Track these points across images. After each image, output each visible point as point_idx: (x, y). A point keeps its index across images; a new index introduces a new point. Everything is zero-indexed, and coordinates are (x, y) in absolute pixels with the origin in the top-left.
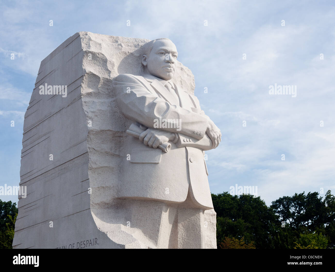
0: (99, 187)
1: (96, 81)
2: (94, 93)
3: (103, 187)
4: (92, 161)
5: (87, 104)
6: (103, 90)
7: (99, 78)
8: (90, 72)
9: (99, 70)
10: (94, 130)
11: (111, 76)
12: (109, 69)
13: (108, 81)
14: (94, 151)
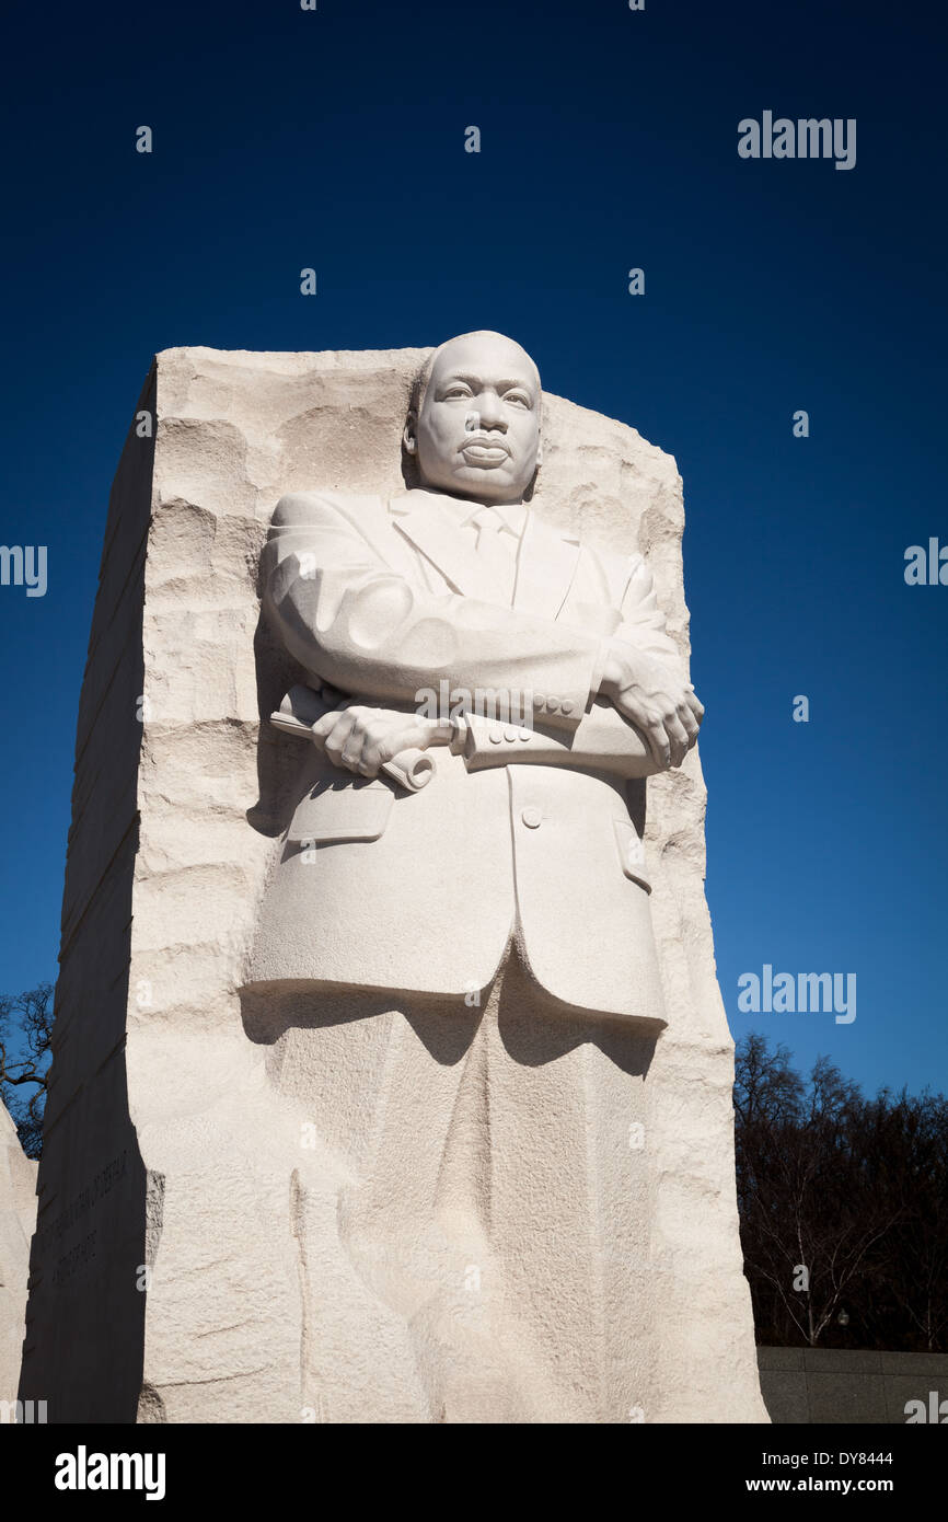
0: (167, 948)
1: (204, 533)
2: (195, 579)
3: (188, 947)
4: (152, 845)
5: (161, 627)
6: (229, 566)
7: (213, 519)
8: (179, 500)
9: (214, 489)
10: (166, 725)
11: (259, 508)
12: (253, 481)
13: (247, 528)
14: (165, 806)
